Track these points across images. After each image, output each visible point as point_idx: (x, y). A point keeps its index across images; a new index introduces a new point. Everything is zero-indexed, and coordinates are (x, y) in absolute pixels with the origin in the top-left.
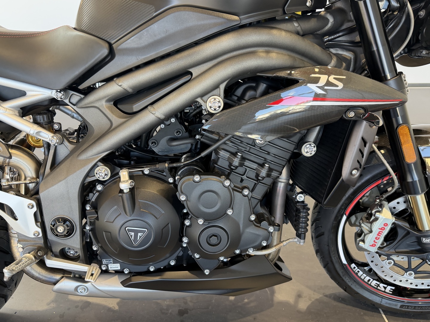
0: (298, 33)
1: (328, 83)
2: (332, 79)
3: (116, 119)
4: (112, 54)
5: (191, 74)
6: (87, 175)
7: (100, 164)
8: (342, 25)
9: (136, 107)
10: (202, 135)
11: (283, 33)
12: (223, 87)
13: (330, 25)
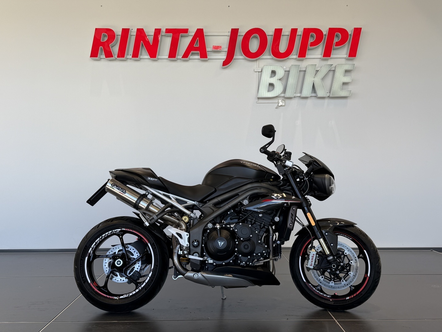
0: (270, 185)
1: (277, 196)
2: (278, 195)
3: (215, 209)
4: (216, 191)
5: (239, 195)
6: (205, 227)
7: (209, 223)
8: (287, 184)
9: (222, 205)
10: (242, 214)
11: (265, 184)
12: (248, 197)
13: (281, 184)
